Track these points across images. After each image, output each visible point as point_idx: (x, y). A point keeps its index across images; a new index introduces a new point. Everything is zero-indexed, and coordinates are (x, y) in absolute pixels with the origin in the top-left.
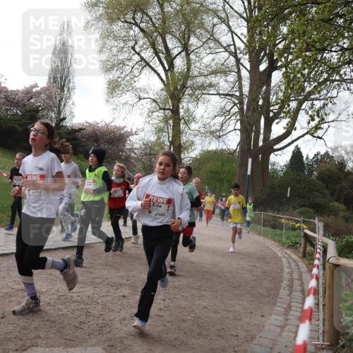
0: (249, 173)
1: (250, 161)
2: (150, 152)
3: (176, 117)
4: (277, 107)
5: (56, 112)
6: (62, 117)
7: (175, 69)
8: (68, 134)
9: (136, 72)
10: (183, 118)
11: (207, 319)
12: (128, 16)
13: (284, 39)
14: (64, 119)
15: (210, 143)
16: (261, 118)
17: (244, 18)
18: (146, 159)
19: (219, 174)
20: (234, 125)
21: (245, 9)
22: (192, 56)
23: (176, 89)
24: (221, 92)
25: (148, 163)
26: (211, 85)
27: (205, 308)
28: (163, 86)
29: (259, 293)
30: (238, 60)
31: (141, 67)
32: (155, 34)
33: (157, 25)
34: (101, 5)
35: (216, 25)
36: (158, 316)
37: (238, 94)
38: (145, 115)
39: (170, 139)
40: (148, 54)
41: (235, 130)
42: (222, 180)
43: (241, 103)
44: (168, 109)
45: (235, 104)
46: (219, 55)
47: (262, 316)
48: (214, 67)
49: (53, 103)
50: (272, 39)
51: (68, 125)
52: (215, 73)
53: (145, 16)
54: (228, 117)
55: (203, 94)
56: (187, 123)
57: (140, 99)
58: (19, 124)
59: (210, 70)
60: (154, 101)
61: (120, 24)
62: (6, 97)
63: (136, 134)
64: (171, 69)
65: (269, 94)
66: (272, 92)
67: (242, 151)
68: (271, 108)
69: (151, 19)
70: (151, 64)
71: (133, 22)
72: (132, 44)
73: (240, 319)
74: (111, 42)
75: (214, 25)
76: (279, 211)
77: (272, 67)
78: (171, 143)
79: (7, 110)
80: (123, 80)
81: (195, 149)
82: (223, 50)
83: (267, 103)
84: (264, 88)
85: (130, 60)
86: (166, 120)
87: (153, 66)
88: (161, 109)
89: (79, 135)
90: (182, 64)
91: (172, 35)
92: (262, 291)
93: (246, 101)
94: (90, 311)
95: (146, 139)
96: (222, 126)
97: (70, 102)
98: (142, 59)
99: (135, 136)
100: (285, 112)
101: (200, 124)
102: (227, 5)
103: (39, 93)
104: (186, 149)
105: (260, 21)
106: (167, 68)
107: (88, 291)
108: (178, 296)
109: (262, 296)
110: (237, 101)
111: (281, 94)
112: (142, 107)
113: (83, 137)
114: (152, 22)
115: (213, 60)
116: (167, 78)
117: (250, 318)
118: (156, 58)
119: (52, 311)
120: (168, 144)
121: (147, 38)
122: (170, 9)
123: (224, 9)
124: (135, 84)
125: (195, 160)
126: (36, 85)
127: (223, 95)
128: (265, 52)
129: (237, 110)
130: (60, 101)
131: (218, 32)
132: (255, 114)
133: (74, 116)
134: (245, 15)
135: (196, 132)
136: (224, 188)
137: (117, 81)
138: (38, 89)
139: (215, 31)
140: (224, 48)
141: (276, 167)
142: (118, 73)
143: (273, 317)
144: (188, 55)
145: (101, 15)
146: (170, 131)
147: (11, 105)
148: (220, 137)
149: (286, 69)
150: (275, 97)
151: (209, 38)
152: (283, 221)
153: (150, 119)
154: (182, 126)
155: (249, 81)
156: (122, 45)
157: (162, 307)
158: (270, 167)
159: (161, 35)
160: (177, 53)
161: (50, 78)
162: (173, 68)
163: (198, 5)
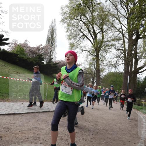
0: (128, 82)
1: (129, 77)
2: (87, 72)
3: (98, 58)
4: (140, 54)
5: (49, 56)
6: (51, 58)
7: (97, 39)
8: (53, 65)
9: (81, 40)
10: (101, 59)
11: (111, 143)
12: (78, 17)
13: (143, 26)
14: (52, 59)
15: (112, 69)
16: (133, 59)
17: (126, 18)
18: (85, 75)
19: (115, 82)
20: (122, 62)
21: (126, 14)
22: (104, 33)
23: (97, 47)
24: (116, 48)
25: (86, 77)
26: (112, 45)
27: (110, 139)
28: (92, 45)
29: (133, 133)
30: (123, 35)
31: (83, 38)
32: (89, 24)
33: (90, 21)
34: (67, 13)
35: (114, 20)
36: (90, 141)
37: (123, 49)
38: (85, 57)
39: (95, 67)
40: (86, 32)
41: (122, 64)
42: (116, 85)
43: (125, 53)
44: (94, 55)
45: (122, 53)
46: (115, 33)
47: (135, 143)
48: (114, 38)
49: (48, 52)
50: (138, 26)
51: (54, 61)
52: (113, 40)
53: (85, 17)
54: (119, 58)
55: (109, 49)
56: (102, 61)
57: (83, 51)
58: (35, 61)
59: (112, 39)
60: (89, 52)
61: (75, 20)
62: (30, 50)
63: (81, 65)
64: (96, 38)
65: (137, 49)
66: (138, 48)
67: (125, 73)
68: (138, 55)
69: (87, 18)
70: (87, 36)
71: (80, 19)
72: (80, 28)
73: (125, 144)
74: (71, 28)
75: (113, 21)
76: (141, 98)
77: (138, 38)
78: (96, 69)
79: (30, 55)
80: (76, 43)
81: (105, 72)
82: (117, 31)
83: (136, 53)
84: (135, 46)
85: (79, 35)
86: (93, 60)
87: (88, 37)
88: (91, 55)
89: (58, 65)
90: (100, 37)
91: (96, 25)
92: (134, 132)
93: (127, 52)
94: (62, 138)
95: (85, 67)
96: (117, 62)
97: (54, 52)
98: (84, 35)
99: (81, 66)
100: (144, 57)
101: (107, 61)
102: (119, 12)
103: (42, 48)
104: (102, 71)
105: (133, 19)
106: (94, 38)
107: (61, 129)
108: (99, 133)
109: (134, 134)
110: (123, 52)
111: (142, 49)
112: (84, 54)
113: (60, 66)
114: (88, 19)
115: (113, 35)
116: (94, 42)
117: (130, 144)
118: (89, 34)
119: (47, 137)
120: (94, 69)
121: (86, 26)
122: (95, 14)
123: (118, 14)
124: (81, 45)
125: (105, 76)
126: (41, 45)
127: (117, 49)
128: (135, 31)
129: (123, 55)
130: (51, 51)
131: (115, 23)
132: (131, 57)
133: (56, 58)
134: (126, 16)
135: (106, 65)
136: (117, 88)
137: (74, 43)
138: (42, 47)
139: (114, 23)
140: (118, 30)
141: (139, 79)
142: (74, 40)
143: (139, 144)
144: (103, 33)
145: (67, 17)
146: (95, 64)
147: (31, 53)
148: (116, 66)
149: (144, 38)
150: (139, 50)
151: (111, 26)
152: (143, 102)
153: (87, 59)
154: (100, 62)
155: (128, 43)
156: (76, 29)
157: (92, 137)
158: (137, 79)
159: (92, 25)
160: (98, 32)
161: (47, 42)
162: (97, 38)
163: (107, 13)
